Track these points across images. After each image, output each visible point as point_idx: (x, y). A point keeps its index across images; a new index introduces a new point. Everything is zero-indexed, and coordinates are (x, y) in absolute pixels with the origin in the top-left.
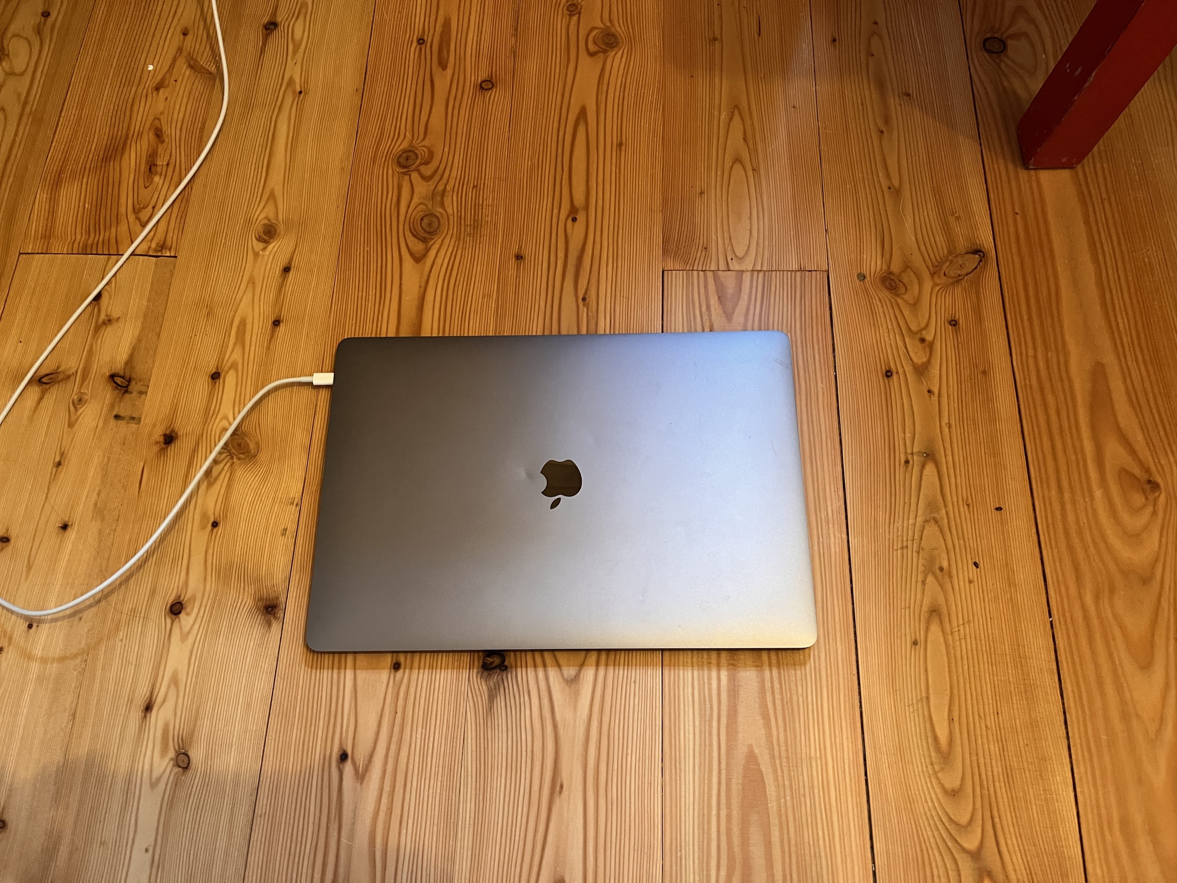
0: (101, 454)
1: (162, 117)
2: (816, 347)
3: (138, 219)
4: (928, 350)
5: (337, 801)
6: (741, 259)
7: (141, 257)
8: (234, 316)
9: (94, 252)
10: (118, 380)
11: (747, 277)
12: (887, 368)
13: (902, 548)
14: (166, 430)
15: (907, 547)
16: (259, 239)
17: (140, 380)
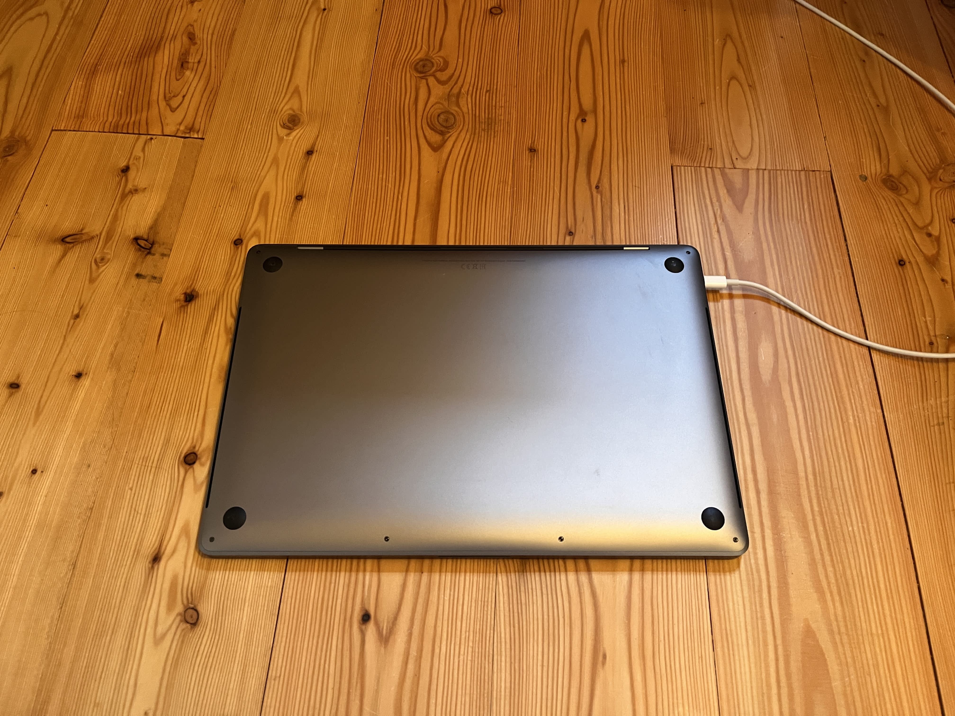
0: (121, 309)
1: (195, 24)
2: (828, 236)
3: (169, 105)
4: (935, 243)
5: (359, 665)
6: (745, 159)
7: (170, 137)
8: (258, 191)
9: (125, 131)
10: (142, 243)
11: (753, 175)
12: (900, 258)
13: (939, 424)
14: (187, 289)
15: (943, 423)
16: (284, 126)
17: (163, 244)
